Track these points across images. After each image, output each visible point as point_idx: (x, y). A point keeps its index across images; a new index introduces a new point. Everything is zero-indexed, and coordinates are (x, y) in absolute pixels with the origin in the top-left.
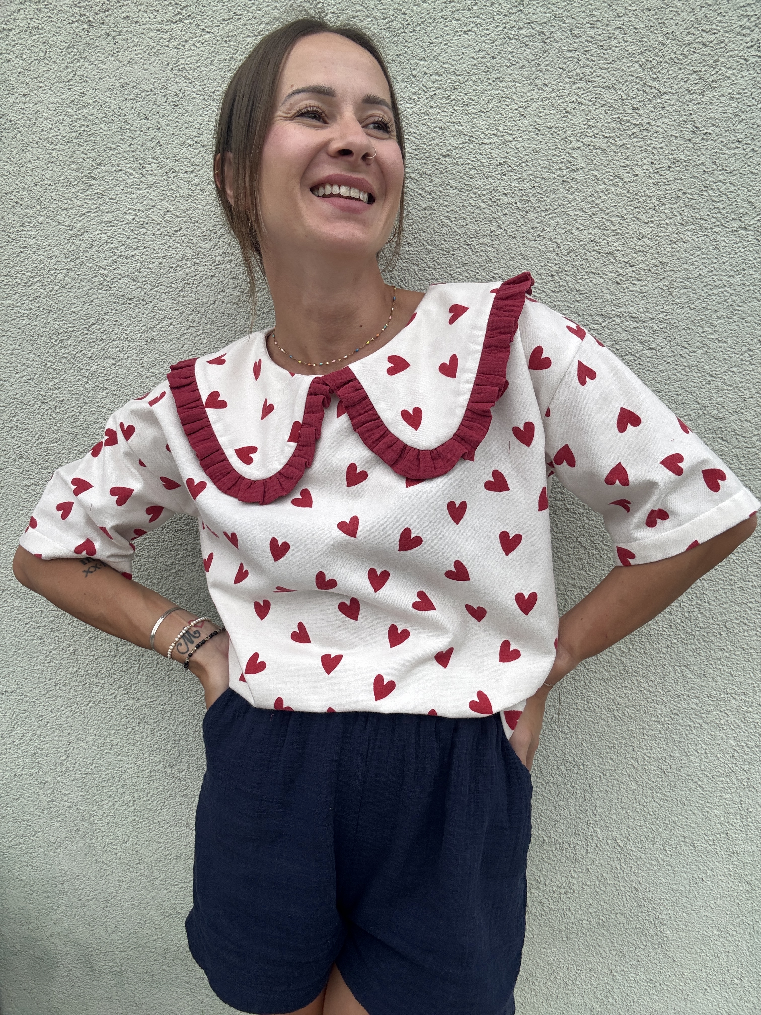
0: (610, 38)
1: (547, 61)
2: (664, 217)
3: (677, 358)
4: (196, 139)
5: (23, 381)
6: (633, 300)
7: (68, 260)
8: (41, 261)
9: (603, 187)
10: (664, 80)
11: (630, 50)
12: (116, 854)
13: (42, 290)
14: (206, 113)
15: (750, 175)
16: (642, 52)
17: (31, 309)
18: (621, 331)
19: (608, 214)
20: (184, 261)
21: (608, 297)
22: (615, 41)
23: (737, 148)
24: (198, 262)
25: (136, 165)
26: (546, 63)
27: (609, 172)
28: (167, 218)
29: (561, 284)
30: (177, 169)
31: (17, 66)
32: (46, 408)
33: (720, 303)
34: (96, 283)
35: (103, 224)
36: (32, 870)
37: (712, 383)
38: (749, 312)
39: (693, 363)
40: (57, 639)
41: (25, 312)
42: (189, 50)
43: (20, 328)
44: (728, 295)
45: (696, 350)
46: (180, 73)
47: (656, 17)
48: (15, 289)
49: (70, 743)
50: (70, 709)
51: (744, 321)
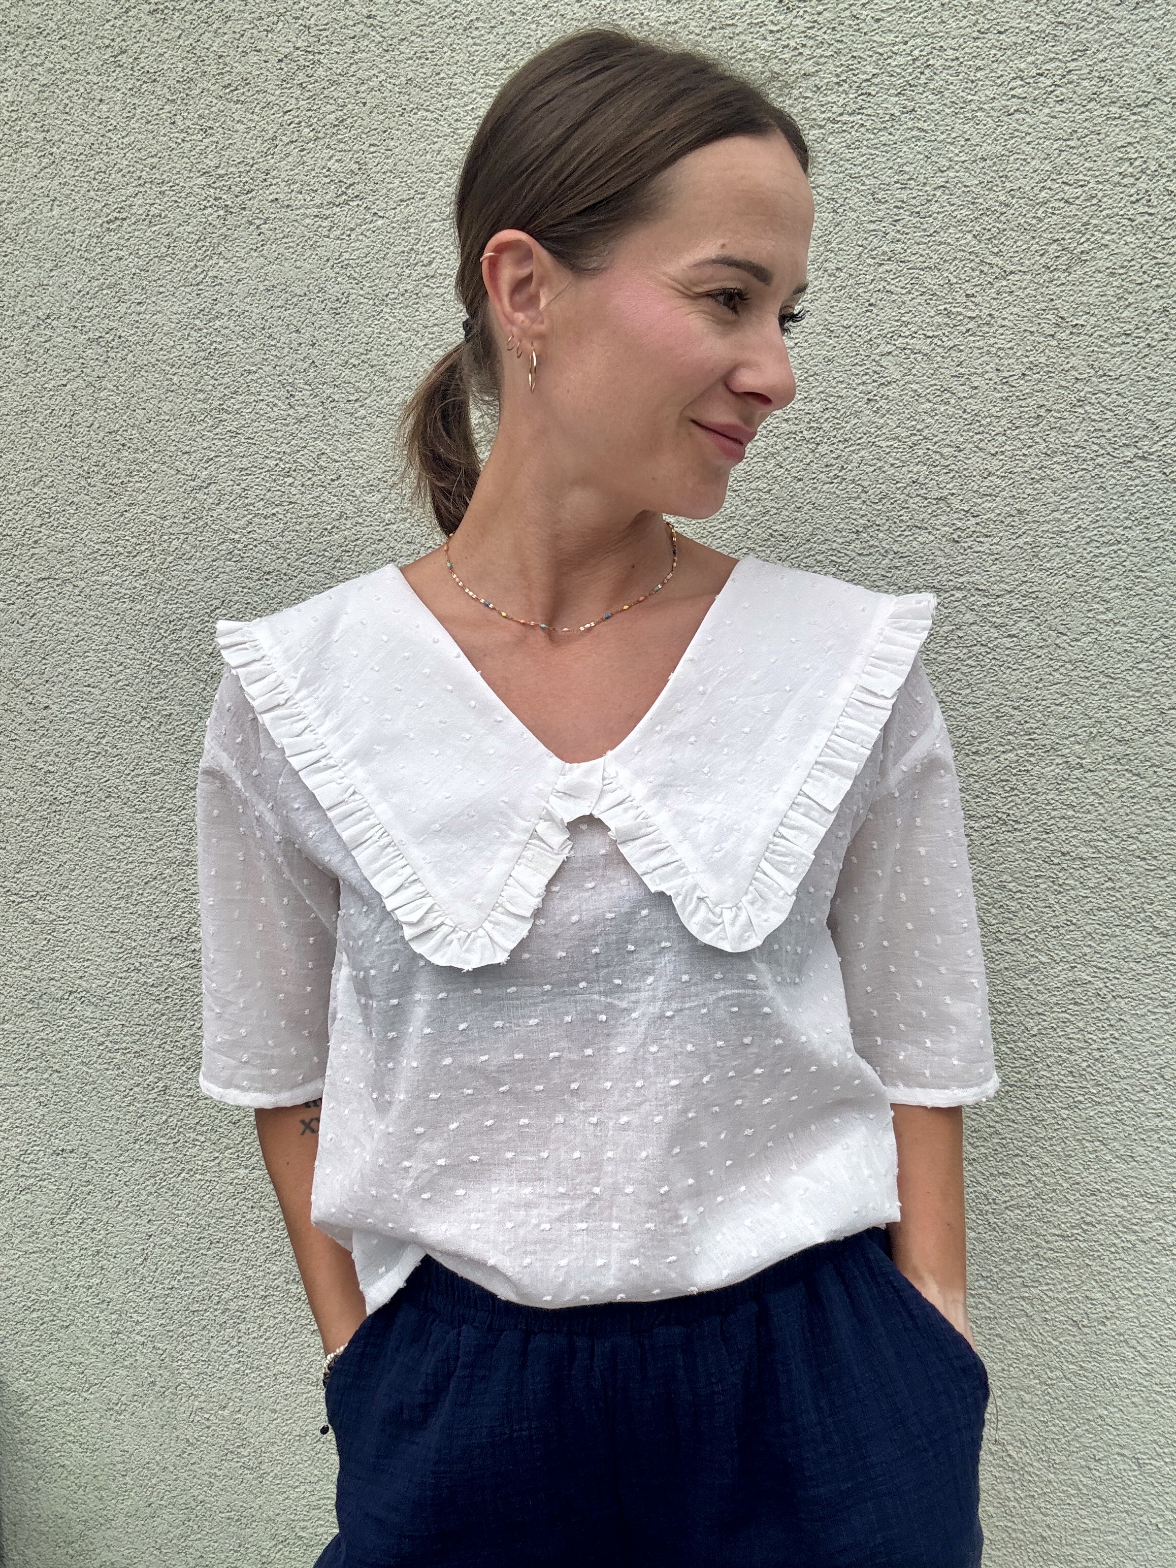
0: (929, 201)
1: (840, 237)
2: (1019, 445)
3: (1051, 649)
4: (363, 357)
5: (117, 687)
6: (979, 565)
7: (188, 521)
8: (151, 522)
9: (928, 405)
10: (1009, 255)
11: (959, 216)
12: (208, 1427)
13: (150, 562)
14: (376, 322)
15: (1146, 381)
16: (976, 218)
17: (135, 588)
18: (964, 610)
19: (936, 443)
20: (343, 520)
21: (942, 561)
22: (937, 205)
23: (1124, 343)
24: (361, 521)
25: (282, 393)
26: (840, 240)
27: (936, 385)
28: (321, 463)
29: (871, 543)
30: (336, 397)
31: (131, 265)
32: (148, 726)
33: (1113, 568)
34: (223, 552)
35: (236, 473)
36: (80, 1450)
37: (1108, 687)
38: (1159, 579)
39: (1076, 656)
40: (141, 1068)
41: (128, 592)
42: (356, 241)
43: (118, 614)
44: (1126, 554)
45: (1079, 637)
46: (344, 271)
47: (995, 168)
48: (115, 560)
49: (150, 1236)
50: (152, 1181)
51: (1152, 593)
